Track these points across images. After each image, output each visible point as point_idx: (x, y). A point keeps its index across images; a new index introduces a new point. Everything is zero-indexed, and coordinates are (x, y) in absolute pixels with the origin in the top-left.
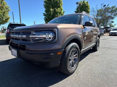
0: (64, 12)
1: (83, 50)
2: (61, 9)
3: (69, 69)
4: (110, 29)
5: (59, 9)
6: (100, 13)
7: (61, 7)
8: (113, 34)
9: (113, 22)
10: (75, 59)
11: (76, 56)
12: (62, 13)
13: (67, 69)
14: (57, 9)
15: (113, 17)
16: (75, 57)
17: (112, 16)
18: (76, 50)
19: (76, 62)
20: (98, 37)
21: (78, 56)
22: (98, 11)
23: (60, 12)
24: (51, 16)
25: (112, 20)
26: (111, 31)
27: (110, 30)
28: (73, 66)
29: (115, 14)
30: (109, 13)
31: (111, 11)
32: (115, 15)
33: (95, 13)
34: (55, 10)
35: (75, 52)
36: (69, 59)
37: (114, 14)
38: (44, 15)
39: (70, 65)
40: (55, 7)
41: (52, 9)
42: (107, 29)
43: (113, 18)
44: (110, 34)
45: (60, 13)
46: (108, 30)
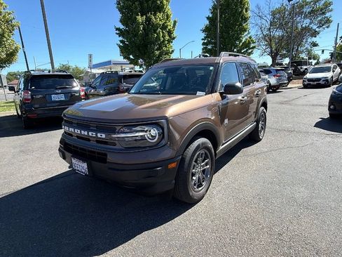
0: (175, 22)
1: (221, 148)
2: (167, 16)
3: (192, 193)
4: (305, 67)
5: (160, 15)
6: (279, 19)
7: (167, 10)
8: (312, 83)
9: (315, 45)
10: (204, 171)
11: (206, 164)
12: (169, 27)
13: (189, 194)
14: (155, 15)
15: (317, 30)
16: (203, 166)
17: (315, 27)
18: (206, 153)
19: (207, 176)
20: (263, 108)
21: (210, 163)
22: (273, 14)
23: (163, 24)
24: (140, 38)
25: (314, 39)
26: (309, 76)
27: (306, 69)
28: (200, 185)
29: (321, 20)
30: (306, 17)
31: (310, 13)
32: (321, 25)
33: (264, 22)
34: (148, 20)
35: (204, 156)
36: (192, 173)
37: (320, 22)
38: (117, 34)
39: (195, 184)
40: (149, 10)
41: (142, 16)
42: (299, 67)
43: (315, 34)
44: (306, 83)
45: (164, 27)
46: (302, 70)
